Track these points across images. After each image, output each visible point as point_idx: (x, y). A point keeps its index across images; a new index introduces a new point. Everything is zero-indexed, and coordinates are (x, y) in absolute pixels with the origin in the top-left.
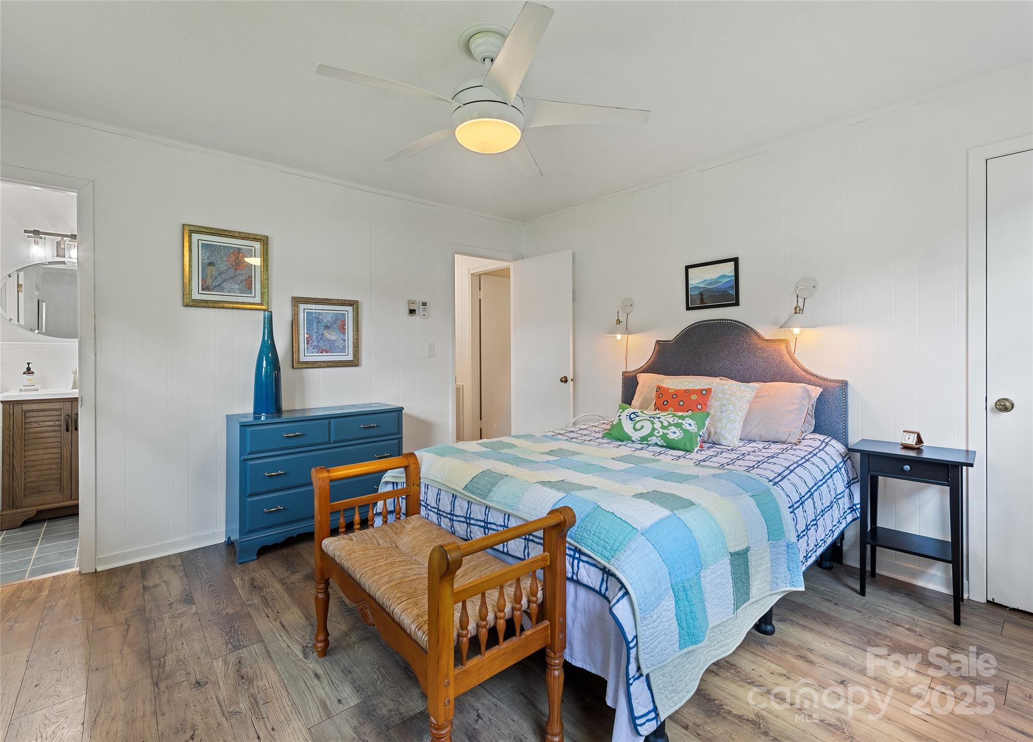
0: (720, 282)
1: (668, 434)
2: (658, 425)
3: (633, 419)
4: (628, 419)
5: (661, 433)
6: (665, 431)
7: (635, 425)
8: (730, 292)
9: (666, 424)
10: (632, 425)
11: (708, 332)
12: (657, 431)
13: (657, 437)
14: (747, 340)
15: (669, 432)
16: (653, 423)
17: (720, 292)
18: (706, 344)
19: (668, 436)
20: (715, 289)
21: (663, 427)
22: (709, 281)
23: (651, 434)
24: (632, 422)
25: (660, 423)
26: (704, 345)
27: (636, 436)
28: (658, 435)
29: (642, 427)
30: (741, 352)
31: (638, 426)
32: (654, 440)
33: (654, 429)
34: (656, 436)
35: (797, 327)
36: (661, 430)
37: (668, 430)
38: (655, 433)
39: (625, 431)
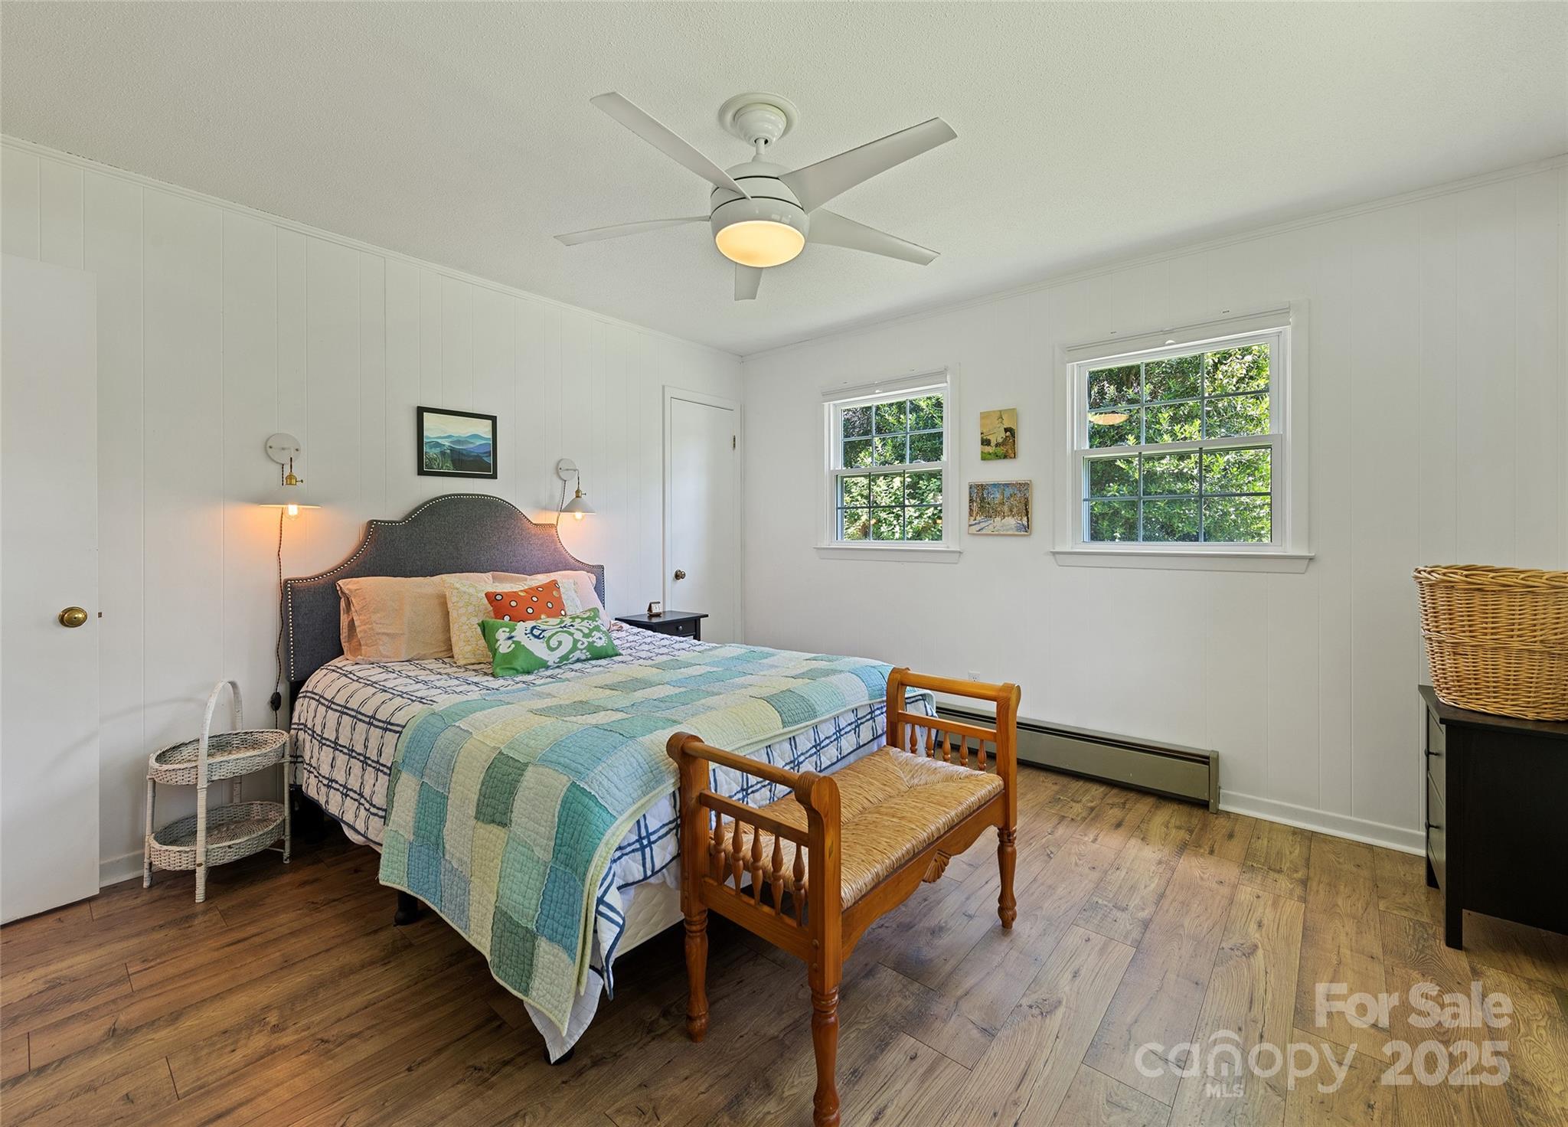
0: (472, 443)
1: (595, 642)
2: (578, 636)
3: (541, 636)
4: (532, 637)
5: (586, 644)
6: (590, 640)
7: (548, 642)
8: (485, 459)
9: (586, 631)
10: (545, 645)
11: (468, 511)
12: (581, 642)
13: (582, 650)
14: (519, 524)
15: (594, 639)
16: (572, 634)
17: (471, 456)
18: (466, 528)
19: (595, 644)
20: (464, 452)
21: (585, 636)
22: (456, 439)
23: (574, 649)
24: (541, 640)
25: (579, 632)
26: (463, 529)
27: (552, 658)
28: (582, 647)
29: (560, 643)
30: (514, 539)
31: (553, 643)
32: (577, 654)
33: (576, 641)
34: (579, 649)
35: (578, 512)
36: (585, 640)
37: (593, 637)
38: (579, 645)
39: (536, 657)
